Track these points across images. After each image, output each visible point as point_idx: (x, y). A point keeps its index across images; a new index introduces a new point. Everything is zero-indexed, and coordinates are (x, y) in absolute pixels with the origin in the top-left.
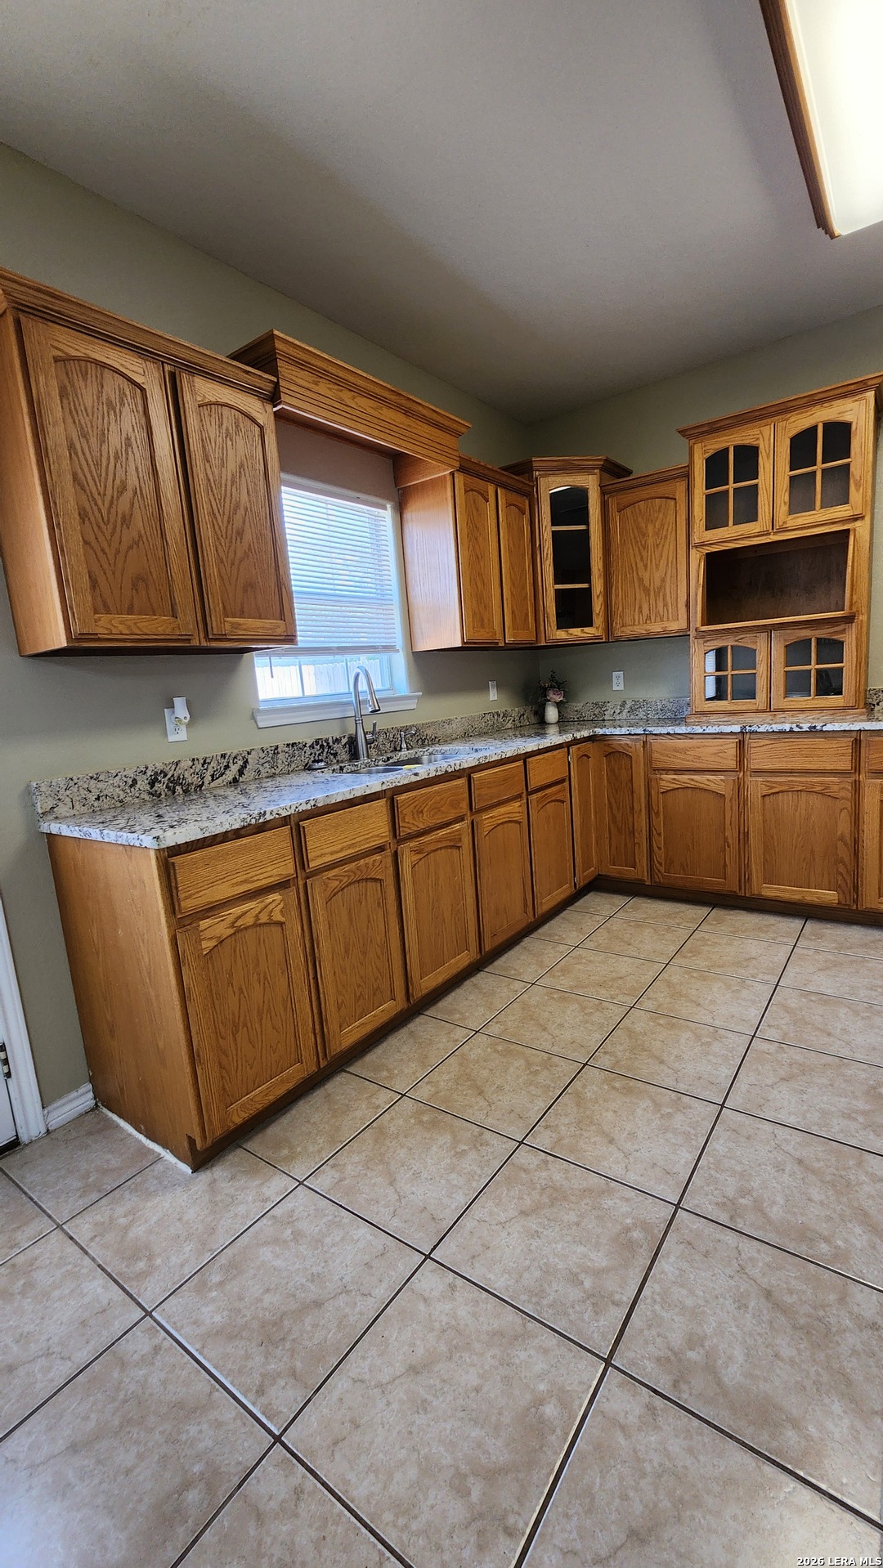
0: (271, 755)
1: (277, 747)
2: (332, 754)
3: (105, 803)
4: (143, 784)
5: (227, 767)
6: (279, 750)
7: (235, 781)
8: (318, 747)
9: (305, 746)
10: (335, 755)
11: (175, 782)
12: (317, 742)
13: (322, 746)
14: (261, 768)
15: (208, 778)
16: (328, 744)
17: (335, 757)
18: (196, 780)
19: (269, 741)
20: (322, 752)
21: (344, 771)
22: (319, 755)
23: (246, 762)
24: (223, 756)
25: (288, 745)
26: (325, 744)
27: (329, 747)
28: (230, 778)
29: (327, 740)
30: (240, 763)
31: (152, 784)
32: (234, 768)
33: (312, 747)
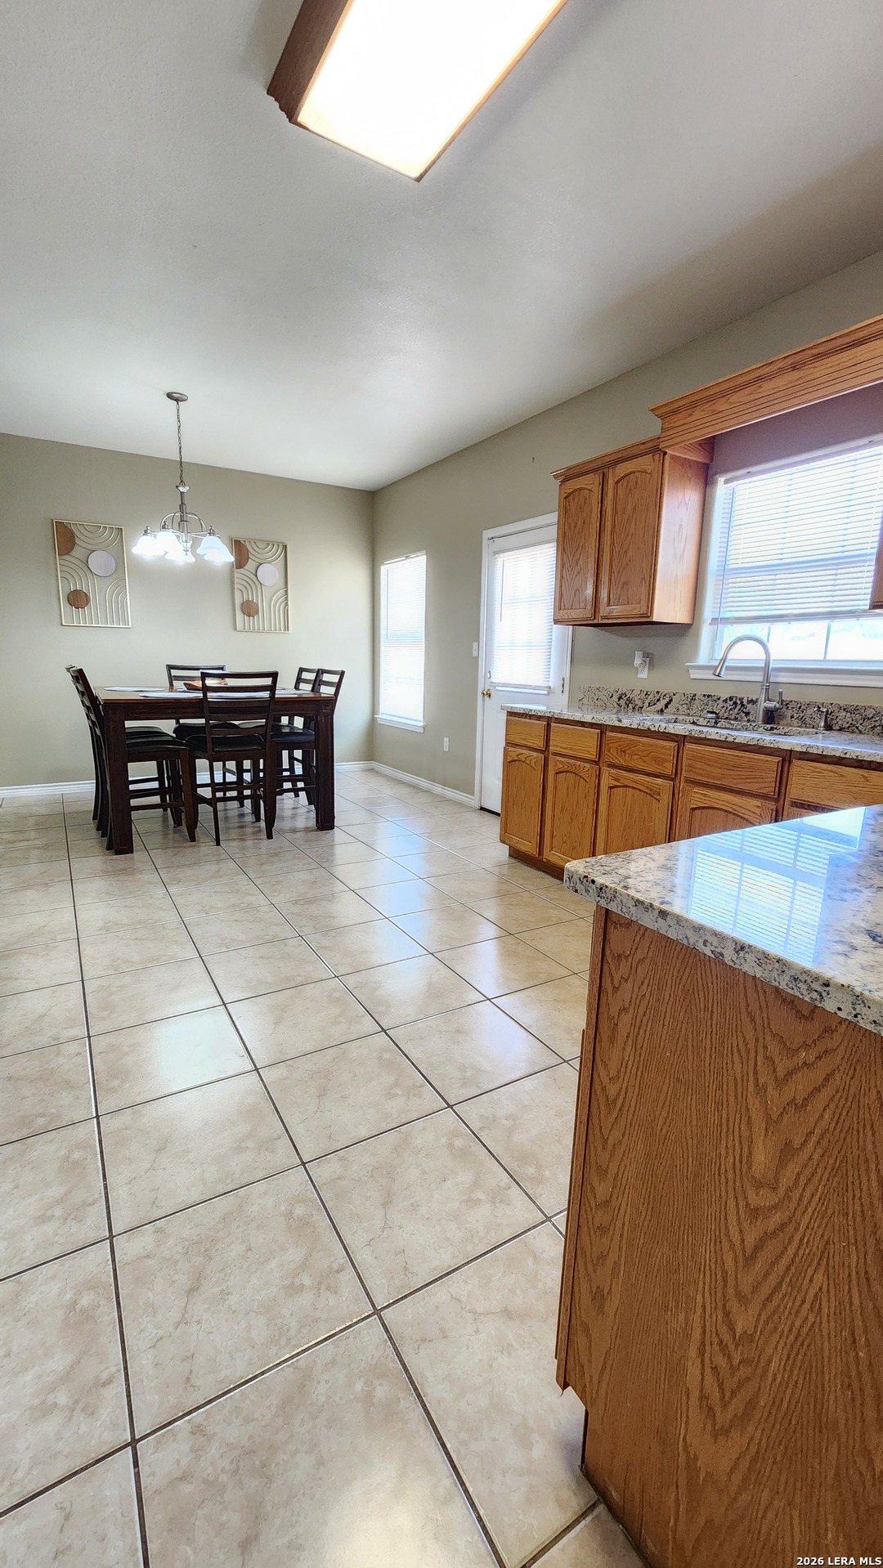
0: (689, 700)
1: (695, 695)
2: (744, 712)
3: (600, 703)
4: (615, 698)
5: (658, 700)
6: (697, 697)
7: (662, 711)
8: (731, 703)
9: (719, 699)
10: (747, 714)
11: (630, 701)
12: (731, 698)
13: (735, 703)
14: (680, 707)
15: (646, 704)
16: (742, 702)
17: (746, 716)
18: (640, 704)
19: (690, 691)
20: (734, 708)
21: (718, 725)
22: (731, 710)
23: (671, 700)
24: (658, 692)
25: (704, 695)
26: (739, 702)
27: (743, 705)
28: (659, 709)
29: (741, 699)
30: (667, 700)
31: (620, 698)
32: (663, 703)
33: (725, 701)
